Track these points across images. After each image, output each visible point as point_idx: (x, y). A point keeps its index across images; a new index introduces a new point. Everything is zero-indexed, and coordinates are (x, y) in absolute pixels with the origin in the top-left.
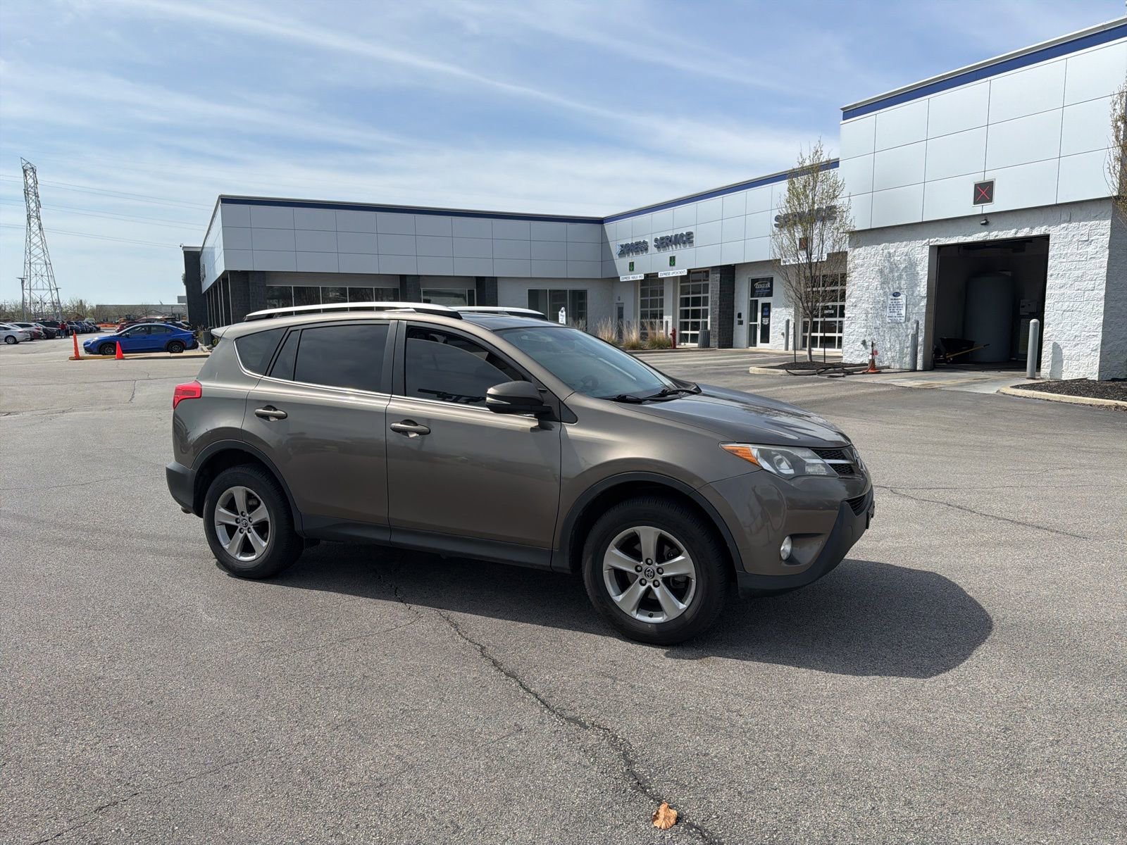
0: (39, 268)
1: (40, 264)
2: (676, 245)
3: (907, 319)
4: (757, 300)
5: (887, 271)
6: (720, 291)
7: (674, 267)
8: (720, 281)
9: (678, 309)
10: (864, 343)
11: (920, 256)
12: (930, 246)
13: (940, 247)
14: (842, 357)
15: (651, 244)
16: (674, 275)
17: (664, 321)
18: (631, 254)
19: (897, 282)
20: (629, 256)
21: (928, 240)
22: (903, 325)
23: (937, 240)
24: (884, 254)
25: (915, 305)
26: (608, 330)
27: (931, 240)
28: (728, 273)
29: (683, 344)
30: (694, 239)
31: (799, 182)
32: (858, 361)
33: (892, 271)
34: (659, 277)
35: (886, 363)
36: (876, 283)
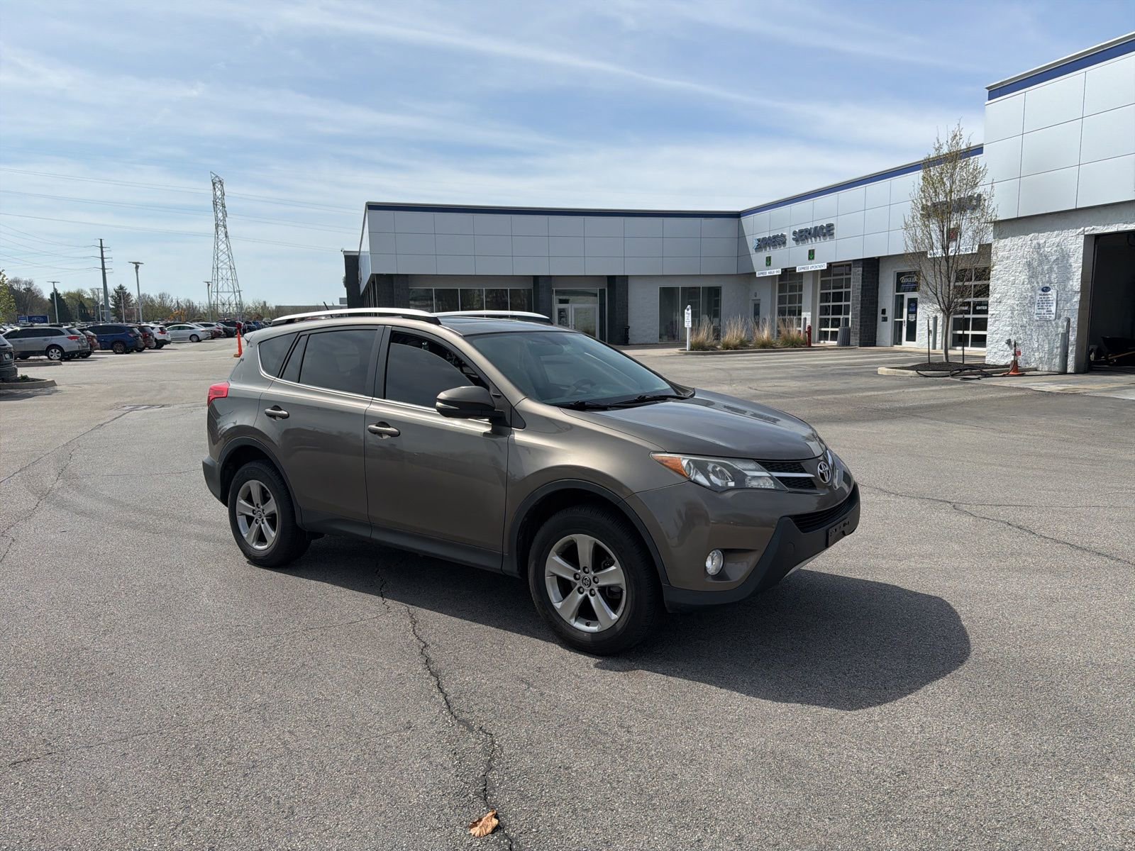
0: (225, 272)
1: (226, 269)
2: (815, 238)
3: (1058, 316)
4: (903, 295)
5: (1035, 264)
6: (862, 286)
7: (813, 261)
8: (863, 275)
9: (818, 305)
10: (1009, 342)
11: (1073, 247)
12: (1086, 236)
13: (1098, 237)
14: (984, 357)
15: (790, 237)
16: (813, 269)
17: (802, 317)
18: (768, 248)
19: (1047, 276)
20: (766, 250)
21: (1082, 228)
22: (1053, 323)
23: (1093, 229)
24: (1033, 245)
25: (1067, 301)
26: (738, 329)
27: (1086, 229)
28: (872, 266)
29: (822, 342)
30: (835, 231)
31: (934, 171)
32: (1003, 362)
33: (1041, 263)
34: (797, 271)
35: (1033, 365)
36: (1023, 277)
